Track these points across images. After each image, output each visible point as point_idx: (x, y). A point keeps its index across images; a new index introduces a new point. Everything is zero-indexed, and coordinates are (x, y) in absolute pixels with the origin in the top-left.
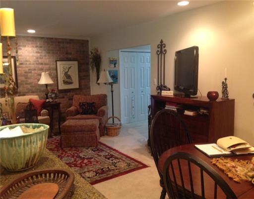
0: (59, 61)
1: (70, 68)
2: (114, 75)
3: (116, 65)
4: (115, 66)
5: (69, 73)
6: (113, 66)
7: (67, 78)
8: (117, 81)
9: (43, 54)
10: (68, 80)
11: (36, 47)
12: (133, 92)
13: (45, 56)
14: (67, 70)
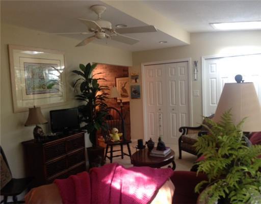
0: (117, 77)
1: (126, 83)
2: (136, 91)
3: (138, 80)
4: (136, 82)
5: (125, 88)
6: (134, 81)
7: (124, 92)
8: (139, 96)
9: (107, 74)
10: (124, 94)
11: (103, 68)
12: (160, 109)
13: (109, 75)
14: (123, 86)
